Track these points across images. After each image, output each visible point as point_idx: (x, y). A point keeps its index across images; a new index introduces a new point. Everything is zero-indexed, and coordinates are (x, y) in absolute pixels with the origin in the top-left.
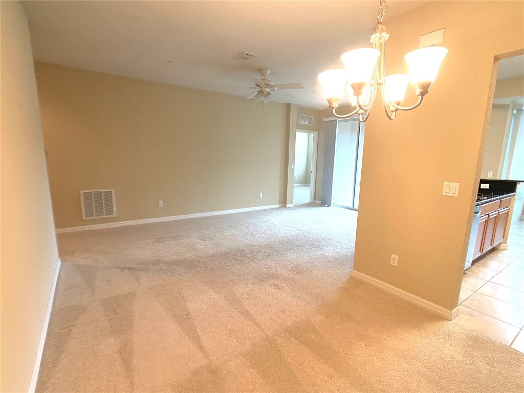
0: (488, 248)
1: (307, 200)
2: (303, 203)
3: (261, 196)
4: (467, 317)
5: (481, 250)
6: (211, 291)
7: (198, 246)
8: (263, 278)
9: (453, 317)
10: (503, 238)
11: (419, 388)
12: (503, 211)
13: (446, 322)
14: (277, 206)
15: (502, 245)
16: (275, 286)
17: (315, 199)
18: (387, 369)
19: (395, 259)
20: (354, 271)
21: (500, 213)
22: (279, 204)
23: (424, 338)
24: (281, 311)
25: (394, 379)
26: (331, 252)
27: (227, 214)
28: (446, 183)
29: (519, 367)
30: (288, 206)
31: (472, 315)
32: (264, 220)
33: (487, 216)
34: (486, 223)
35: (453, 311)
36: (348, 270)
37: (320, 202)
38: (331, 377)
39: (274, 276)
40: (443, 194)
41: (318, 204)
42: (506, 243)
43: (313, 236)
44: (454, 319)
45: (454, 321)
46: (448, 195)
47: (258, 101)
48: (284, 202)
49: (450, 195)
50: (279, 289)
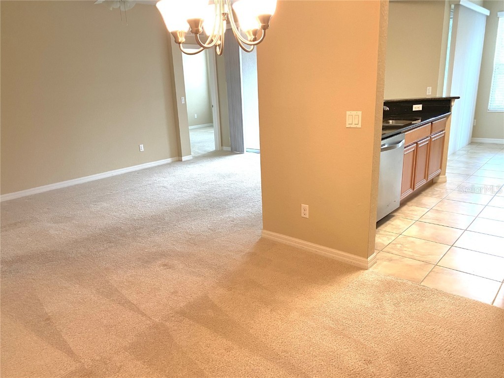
0: (420, 183)
1: (212, 147)
2: (206, 153)
3: (142, 149)
4: (385, 263)
5: (412, 186)
6: (77, 286)
7: (52, 232)
8: (147, 260)
9: (369, 265)
10: (441, 168)
11: (321, 341)
12: (436, 137)
13: (362, 271)
14: (169, 160)
15: (441, 176)
16: (165, 265)
17: (222, 145)
18: (291, 330)
19: (305, 209)
20: (265, 231)
21: (433, 140)
22: (171, 157)
23: (335, 292)
24: (172, 293)
25: (296, 338)
26: (238, 213)
27: (93, 181)
28: (348, 113)
29: (423, 302)
30: (184, 158)
31: (390, 260)
32: (150, 182)
33: (415, 145)
34: (415, 153)
35: (369, 259)
36: (259, 232)
37: (229, 149)
38: (228, 350)
39: (163, 255)
40: (347, 127)
41: (227, 151)
42: (445, 174)
43: (217, 196)
44: (370, 267)
45: (370, 270)
46: (352, 126)
47: (111, 9)
48: (177, 154)
49: (353, 126)
50: (170, 268)
